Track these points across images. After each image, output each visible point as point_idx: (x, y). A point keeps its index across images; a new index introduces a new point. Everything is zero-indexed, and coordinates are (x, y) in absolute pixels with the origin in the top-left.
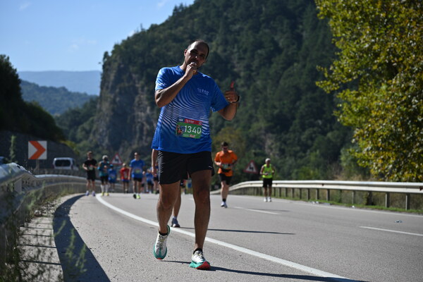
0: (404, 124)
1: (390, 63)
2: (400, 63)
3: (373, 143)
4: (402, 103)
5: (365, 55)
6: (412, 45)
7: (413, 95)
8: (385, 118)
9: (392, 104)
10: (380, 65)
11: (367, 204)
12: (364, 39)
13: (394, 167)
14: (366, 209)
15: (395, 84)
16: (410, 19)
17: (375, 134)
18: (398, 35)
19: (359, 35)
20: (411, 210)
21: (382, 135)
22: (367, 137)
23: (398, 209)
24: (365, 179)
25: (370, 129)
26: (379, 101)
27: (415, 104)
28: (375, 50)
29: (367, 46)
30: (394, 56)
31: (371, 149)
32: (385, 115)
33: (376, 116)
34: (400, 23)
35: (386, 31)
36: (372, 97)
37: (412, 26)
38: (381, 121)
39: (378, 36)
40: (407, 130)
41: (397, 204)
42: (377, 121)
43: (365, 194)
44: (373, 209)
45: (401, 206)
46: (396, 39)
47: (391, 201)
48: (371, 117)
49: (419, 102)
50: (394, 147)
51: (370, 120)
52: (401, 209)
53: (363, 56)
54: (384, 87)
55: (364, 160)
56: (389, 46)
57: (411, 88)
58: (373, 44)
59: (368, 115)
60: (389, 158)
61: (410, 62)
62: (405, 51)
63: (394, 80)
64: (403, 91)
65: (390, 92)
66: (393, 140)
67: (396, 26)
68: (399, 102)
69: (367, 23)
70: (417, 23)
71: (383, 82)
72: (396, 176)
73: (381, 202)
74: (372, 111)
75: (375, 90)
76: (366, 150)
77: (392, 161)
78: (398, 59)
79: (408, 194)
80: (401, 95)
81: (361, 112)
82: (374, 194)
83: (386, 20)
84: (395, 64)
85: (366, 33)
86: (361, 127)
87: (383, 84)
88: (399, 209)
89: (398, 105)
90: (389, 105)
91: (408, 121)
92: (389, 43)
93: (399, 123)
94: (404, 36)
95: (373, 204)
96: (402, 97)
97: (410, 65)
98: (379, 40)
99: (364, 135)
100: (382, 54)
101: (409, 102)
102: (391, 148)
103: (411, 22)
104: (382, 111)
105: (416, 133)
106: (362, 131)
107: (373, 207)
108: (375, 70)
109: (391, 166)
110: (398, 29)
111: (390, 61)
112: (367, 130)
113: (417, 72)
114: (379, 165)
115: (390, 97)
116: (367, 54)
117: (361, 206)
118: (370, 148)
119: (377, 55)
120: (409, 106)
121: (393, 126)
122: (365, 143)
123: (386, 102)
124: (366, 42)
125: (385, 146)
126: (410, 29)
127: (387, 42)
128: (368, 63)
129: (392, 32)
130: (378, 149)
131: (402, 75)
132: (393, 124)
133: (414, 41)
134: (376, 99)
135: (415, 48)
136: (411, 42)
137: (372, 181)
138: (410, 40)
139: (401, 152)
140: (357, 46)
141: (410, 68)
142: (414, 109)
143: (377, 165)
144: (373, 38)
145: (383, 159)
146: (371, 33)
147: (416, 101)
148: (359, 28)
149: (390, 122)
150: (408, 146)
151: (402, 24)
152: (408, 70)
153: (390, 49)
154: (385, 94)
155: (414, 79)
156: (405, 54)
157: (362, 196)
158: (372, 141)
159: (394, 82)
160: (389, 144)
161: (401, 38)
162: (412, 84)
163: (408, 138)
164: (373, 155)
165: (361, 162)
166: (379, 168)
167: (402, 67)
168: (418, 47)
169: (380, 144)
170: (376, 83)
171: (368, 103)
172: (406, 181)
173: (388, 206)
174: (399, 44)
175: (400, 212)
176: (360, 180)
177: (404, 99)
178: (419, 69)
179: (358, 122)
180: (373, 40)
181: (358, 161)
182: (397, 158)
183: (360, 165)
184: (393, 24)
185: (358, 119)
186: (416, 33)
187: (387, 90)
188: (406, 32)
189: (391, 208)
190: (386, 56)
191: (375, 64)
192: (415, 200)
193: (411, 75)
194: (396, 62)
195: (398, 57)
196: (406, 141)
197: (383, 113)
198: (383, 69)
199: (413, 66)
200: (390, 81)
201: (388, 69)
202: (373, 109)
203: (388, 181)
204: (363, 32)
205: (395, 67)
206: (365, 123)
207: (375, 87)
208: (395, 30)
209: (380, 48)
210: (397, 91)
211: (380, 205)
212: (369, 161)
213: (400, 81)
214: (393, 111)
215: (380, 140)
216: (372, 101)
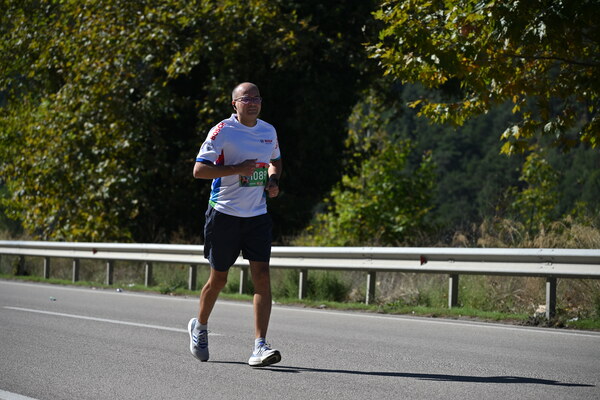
0: (72, 158)
1: (53, 70)
2: (67, 70)
3: (26, 185)
4: (71, 127)
5: (17, 57)
6: (86, 44)
7: (86, 117)
8: (45, 149)
9: (56, 129)
10: (38, 71)
11: (18, 274)
12: (16, 33)
13: (56, 219)
14: (16, 280)
15: (61, 100)
16: (82, 7)
17: (30, 173)
18: (66, 28)
19: (10, 26)
20: (79, 282)
21: (40, 173)
22: (19, 176)
23: (61, 280)
24: (14, 237)
25: (23, 164)
26: (37, 124)
27: (89, 129)
28: (32, 50)
29: (20, 42)
30: (59, 59)
31: (25, 193)
32: (45, 144)
33: (32, 146)
34: (69, 12)
35: (48, 23)
36: (27, 118)
37: (85, 17)
38: (39, 153)
39: (36, 29)
40: (77, 167)
41: (61, 273)
42: (33, 153)
43: (14, 259)
44: (25, 281)
45: (66, 277)
46: (62, 34)
47: (52, 270)
48: (25, 147)
49: (95, 126)
50: (57, 191)
51: (24, 151)
52: (66, 281)
53: (13, 59)
54: (45, 104)
55: (15, 209)
56: (53, 45)
57: (82, 107)
58: (28, 41)
59: (21, 143)
60: (50, 206)
61: (82, 69)
62: (75, 53)
63: (59, 93)
64: (73, 110)
65: (54, 112)
66: (57, 180)
67: (62, 16)
68: (66, 126)
69: (21, 10)
70: (93, 13)
71: (43, 96)
72: (59, 232)
73: (38, 271)
74: (27, 138)
75: (32, 109)
76: (16, 194)
77: (54, 211)
78: (65, 63)
79: (77, 259)
80: (68, 115)
81: (10, 140)
82: (27, 259)
83: (48, 7)
84: (60, 71)
85: (19, 24)
86: (11, 162)
87: (42, 99)
88: (64, 280)
89: (64, 130)
90: (50, 131)
91: (78, 154)
92: (52, 40)
93: (66, 157)
94: (74, 31)
95: (26, 274)
96: (71, 119)
97: (82, 72)
98: (38, 35)
99: (14, 172)
100: (41, 56)
101: (80, 127)
102: (53, 192)
103: (85, 11)
104: (41, 138)
105: (90, 171)
106: (11, 166)
107: (26, 277)
108: (32, 79)
109: (52, 219)
110: (67, 21)
111: (53, 66)
112: (19, 165)
113: (92, 83)
114: (35, 217)
115: (54, 119)
116: (21, 56)
117: (8, 276)
118: (23, 191)
119: (35, 57)
120: (81, 132)
121: (57, 160)
122: (16, 184)
123: (47, 125)
124: (19, 37)
125: (45, 189)
126: (83, 21)
127: (50, 38)
128: (21, 69)
129: (58, 24)
130: (33, 192)
131: (71, 86)
132: (58, 156)
133: (88, 40)
134: (34, 121)
135: (90, 48)
136: (84, 39)
137: (25, 240)
138: (84, 36)
139: (67, 198)
140: (7, 42)
141: (82, 76)
142: (87, 136)
143: (31, 216)
144: (29, 32)
145: (41, 208)
146: (27, 24)
147: (91, 125)
148: (10, 16)
149: (53, 154)
150: (78, 189)
151: (71, 14)
152: (80, 80)
153: (54, 48)
154: (46, 114)
155: (88, 93)
156: (75, 57)
157: (10, 262)
158: (26, 181)
159: (58, 97)
160: (51, 186)
161: (71, 33)
162: (84, 99)
163: (77, 178)
164: (27, 202)
165: (10, 211)
166: (34, 221)
167: (70, 75)
168: (93, 48)
169: (37, 187)
170: (33, 97)
171: (21, 126)
172: (74, 240)
173: (47, 277)
174: (67, 42)
175: (65, 285)
176: (7, 239)
177: (72, 122)
178: (94, 78)
179: (6, 155)
180: (29, 35)
181: (7, 211)
182: (61, 207)
183: (9, 216)
184: (59, 13)
185: (7, 150)
186: (91, 27)
187: (48, 108)
188: (78, 25)
189: (52, 279)
190: (47, 59)
191: (31, 70)
192: (86, 267)
193: (84, 87)
194: (60, 68)
195: (65, 61)
196: (74, 182)
197: (42, 141)
198: (43, 78)
199: (86, 75)
200: (53, 95)
201: (49, 79)
202: (28, 135)
203: (48, 240)
204: (15, 22)
205: (61, 75)
206: (16, 155)
207: (32, 104)
208: (62, 21)
209: (40, 47)
210: (63, 110)
211: (36, 275)
212: (21, 210)
213: (68, 94)
214: (56, 139)
215: (37, 180)
216: (27, 124)
